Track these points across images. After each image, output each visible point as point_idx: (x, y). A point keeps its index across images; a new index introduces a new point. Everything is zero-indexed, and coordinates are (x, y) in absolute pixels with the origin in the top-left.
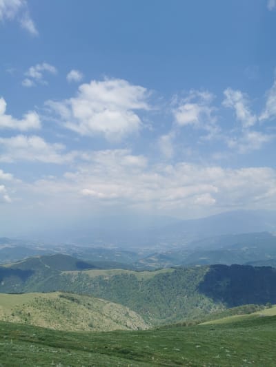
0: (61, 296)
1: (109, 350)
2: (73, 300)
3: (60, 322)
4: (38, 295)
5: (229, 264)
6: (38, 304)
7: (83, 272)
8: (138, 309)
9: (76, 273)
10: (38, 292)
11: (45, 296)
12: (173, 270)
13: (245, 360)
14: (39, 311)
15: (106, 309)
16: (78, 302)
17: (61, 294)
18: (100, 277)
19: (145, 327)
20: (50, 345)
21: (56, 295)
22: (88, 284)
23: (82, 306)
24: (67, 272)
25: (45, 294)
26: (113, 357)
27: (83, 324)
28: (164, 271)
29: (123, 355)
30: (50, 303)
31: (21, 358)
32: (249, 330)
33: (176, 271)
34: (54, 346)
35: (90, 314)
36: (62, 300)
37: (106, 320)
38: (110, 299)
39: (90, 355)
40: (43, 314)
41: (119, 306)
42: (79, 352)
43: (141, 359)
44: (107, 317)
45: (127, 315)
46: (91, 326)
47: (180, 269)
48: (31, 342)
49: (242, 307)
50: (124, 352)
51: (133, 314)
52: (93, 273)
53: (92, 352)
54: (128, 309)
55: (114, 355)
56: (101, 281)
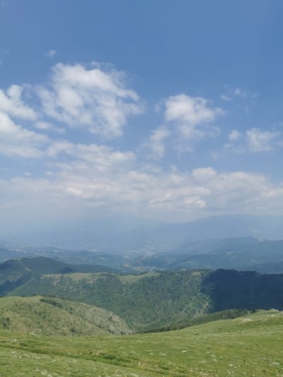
0: (42, 300)
1: (94, 356)
2: (55, 304)
3: (41, 327)
4: (18, 298)
6: (18, 308)
7: (66, 275)
8: (121, 313)
9: (58, 276)
10: (17, 295)
11: (25, 299)
12: (158, 274)
13: (231, 365)
14: (19, 316)
15: (89, 314)
16: (60, 306)
17: (41, 298)
18: (84, 281)
19: (128, 332)
20: (32, 352)
21: (37, 299)
22: (70, 288)
23: (64, 311)
24: (48, 275)
25: (25, 298)
26: (99, 363)
27: (65, 329)
28: (150, 275)
29: (109, 360)
30: (30, 307)
31: (4, 365)
32: (234, 335)
33: (161, 275)
34: (37, 352)
35: (72, 318)
36: (43, 304)
37: (89, 325)
38: (94, 304)
39: (75, 361)
40: (23, 319)
41: (103, 311)
42: (63, 358)
43: (127, 364)
44: (90, 322)
45: (110, 319)
46: (73, 331)
47: (166, 272)
48: (13, 348)
49: (226, 311)
50: (110, 358)
51: (116, 318)
52: (76, 277)
53: (76, 357)
54: (112, 314)
55: (99, 361)
56: (84, 285)
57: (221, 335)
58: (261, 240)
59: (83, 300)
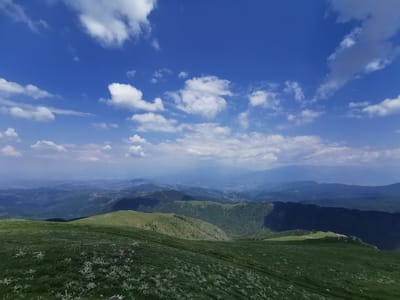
0: (174, 216)
1: (206, 252)
2: (182, 219)
4: (161, 214)
5: (285, 201)
6: (161, 220)
7: (188, 202)
8: (222, 227)
9: (184, 202)
10: (161, 212)
12: (246, 204)
14: (162, 224)
15: (202, 226)
16: (185, 220)
17: (174, 214)
18: (199, 206)
19: (227, 239)
20: (169, 246)
21: (171, 215)
22: (191, 209)
23: (187, 223)
24: (178, 201)
25: (165, 214)
27: (188, 234)
28: (241, 204)
30: (168, 219)
33: (248, 205)
35: (192, 228)
36: (175, 218)
37: (202, 233)
38: (204, 220)
39: (194, 254)
40: (164, 226)
41: (210, 224)
45: (216, 230)
46: (193, 235)
47: (252, 203)
49: (294, 231)
51: (219, 230)
52: (194, 203)
54: (216, 227)
56: (199, 208)
57: (291, 246)
58: (320, 182)
59: (199, 218)
